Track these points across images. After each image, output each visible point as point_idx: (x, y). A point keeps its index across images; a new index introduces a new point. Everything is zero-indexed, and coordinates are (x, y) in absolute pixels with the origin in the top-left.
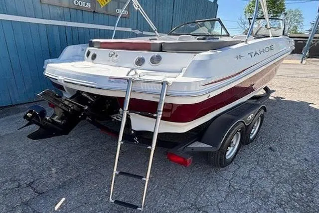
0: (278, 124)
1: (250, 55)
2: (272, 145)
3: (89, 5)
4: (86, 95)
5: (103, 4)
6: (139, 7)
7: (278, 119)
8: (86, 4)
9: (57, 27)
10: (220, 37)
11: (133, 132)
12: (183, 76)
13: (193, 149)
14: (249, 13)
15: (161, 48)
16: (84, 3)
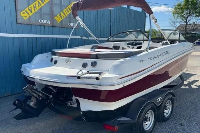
0: (191, 106)
1: (150, 59)
2: (183, 122)
3: (49, 22)
4: (51, 88)
5: (59, 20)
6: (84, 26)
7: (192, 103)
8: (47, 22)
9: (27, 39)
10: (142, 42)
11: (81, 113)
12: (108, 74)
13: (119, 122)
14: (176, 14)
15: (97, 57)
16: (46, 21)
